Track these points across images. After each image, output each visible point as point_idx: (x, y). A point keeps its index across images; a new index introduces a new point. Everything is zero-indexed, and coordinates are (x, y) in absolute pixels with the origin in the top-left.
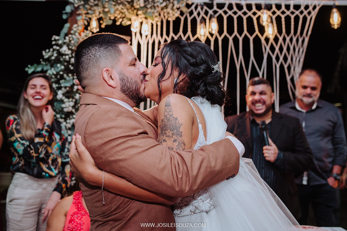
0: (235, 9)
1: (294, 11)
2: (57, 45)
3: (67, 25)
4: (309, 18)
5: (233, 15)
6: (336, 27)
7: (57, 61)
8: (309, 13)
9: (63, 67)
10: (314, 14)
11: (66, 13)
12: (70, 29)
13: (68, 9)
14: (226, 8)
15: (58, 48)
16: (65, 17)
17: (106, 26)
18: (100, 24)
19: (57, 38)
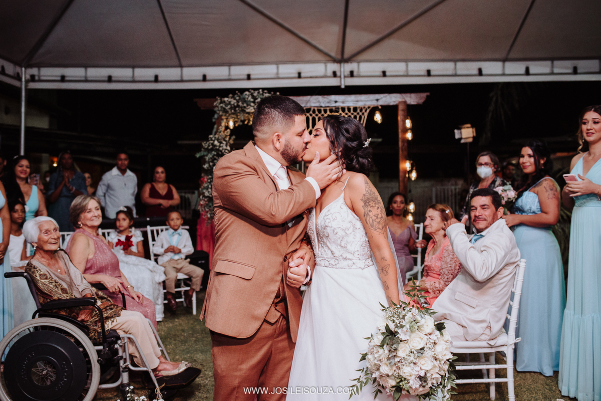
0: (317, 113)
1: (354, 113)
2: (212, 140)
3: (216, 126)
4: (363, 117)
5: (315, 116)
6: (380, 122)
7: (212, 150)
8: (363, 114)
9: (215, 153)
10: (366, 114)
11: (215, 119)
12: (218, 129)
13: (216, 116)
14: (311, 112)
15: (212, 142)
16: (214, 120)
17: (239, 125)
18: (235, 124)
19: (211, 136)
